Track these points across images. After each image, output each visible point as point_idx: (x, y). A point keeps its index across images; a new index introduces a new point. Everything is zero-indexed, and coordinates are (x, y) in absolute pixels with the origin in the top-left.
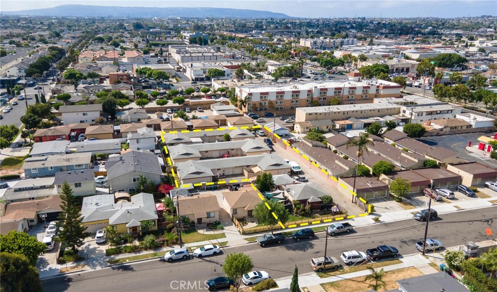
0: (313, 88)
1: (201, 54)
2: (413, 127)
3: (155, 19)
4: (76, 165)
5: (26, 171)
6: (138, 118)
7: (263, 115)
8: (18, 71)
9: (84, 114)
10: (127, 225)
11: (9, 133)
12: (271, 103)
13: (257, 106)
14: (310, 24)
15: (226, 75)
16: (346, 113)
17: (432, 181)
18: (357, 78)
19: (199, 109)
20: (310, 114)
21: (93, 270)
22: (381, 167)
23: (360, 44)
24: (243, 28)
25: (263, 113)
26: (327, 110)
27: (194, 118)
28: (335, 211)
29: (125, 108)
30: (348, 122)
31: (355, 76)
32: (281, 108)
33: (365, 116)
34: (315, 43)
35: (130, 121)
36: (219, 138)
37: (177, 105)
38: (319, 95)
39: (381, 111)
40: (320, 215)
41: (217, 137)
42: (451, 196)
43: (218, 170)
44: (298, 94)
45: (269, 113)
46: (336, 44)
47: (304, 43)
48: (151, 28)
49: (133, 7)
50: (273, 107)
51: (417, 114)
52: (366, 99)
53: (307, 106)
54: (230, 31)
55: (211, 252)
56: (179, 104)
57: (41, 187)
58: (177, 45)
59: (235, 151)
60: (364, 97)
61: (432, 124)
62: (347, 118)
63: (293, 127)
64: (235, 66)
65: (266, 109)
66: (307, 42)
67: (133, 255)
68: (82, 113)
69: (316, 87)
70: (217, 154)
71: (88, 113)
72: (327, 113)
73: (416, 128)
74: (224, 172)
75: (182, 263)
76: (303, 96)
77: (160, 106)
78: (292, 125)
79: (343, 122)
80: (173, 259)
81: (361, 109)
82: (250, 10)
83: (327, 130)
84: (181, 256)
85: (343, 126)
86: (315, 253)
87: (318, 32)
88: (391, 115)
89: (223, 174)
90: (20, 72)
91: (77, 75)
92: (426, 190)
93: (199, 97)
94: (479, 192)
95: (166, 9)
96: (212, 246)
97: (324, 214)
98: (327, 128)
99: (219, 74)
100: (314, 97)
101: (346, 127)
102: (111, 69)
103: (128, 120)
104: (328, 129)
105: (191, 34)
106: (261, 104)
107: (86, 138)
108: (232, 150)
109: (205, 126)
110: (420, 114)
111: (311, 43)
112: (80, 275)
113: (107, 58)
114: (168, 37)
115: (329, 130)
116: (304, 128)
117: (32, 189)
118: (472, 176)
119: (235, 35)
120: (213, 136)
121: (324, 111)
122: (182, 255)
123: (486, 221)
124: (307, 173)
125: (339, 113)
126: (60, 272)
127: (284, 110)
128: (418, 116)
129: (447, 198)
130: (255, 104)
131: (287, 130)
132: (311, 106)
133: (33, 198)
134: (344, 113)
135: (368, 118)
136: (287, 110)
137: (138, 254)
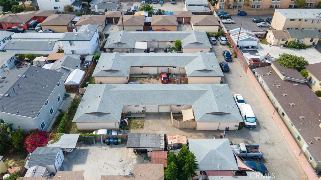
7: (235, 14)
9: (56, 1)
13: (230, 3)
20: (292, 20)
25: (236, 11)
26: (317, 15)
27: (160, 12)
32: (258, 7)
36: (170, 44)
41: (167, 43)
43: (135, 106)
45: (243, 12)
50: (249, 5)
59: (177, 69)
63: (266, 35)
65: (240, 7)
70: (155, 71)
72: (316, 19)
74: (144, 109)
78: (265, 32)
89: (143, 111)
98: (311, 41)
103: (95, 9)
104: (312, 43)
106: (235, 0)
107: (41, 30)
108: (174, 67)
109: (162, 24)
115: (314, 44)
116: (279, 39)
121: (313, 17)
127: (260, 10)
130: (228, 1)
136: (265, 9)
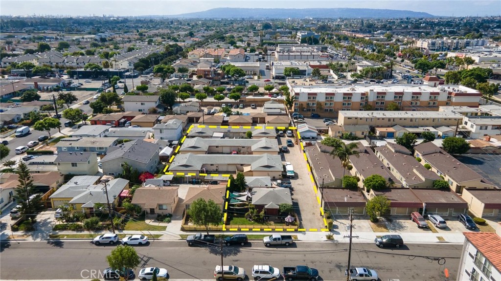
0: (369, 92)
1: (299, 54)
2: (453, 141)
3: (289, 20)
4: (97, 148)
5: (58, 148)
6: (187, 110)
7: (309, 116)
8: (128, 65)
9: (142, 104)
10: (83, 206)
11: (71, 115)
12: (319, 104)
13: (304, 106)
14: (449, 24)
15: (307, 74)
16: (392, 120)
17: (424, 205)
18: (433, 83)
19: (253, 105)
20: (349, 118)
21: (33, 241)
22: (371, 181)
23: (494, 45)
24: (370, 28)
25: (309, 114)
26: (370, 115)
27: (238, 114)
28: (287, 221)
29: (185, 100)
30: (391, 130)
31: (429, 81)
32: (331, 110)
33: (415, 125)
34: (433, 44)
35: (179, 112)
36: (243, 135)
37: (233, 100)
38: (375, 99)
39: (436, 121)
40: (275, 223)
41: (241, 134)
42: (441, 225)
43: (211, 165)
44: (350, 96)
45: (316, 114)
46: (459, 45)
47: (421, 44)
48: (278, 28)
49: (274, 9)
50: (321, 109)
51: (479, 127)
52: (434, 107)
53: (360, 110)
54: (353, 31)
55: (137, 242)
56: (236, 100)
57: (50, 163)
58: (285, 44)
59: (245, 149)
60: (432, 104)
61: (492, 139)
62: (393, 125)
64: (324, 65)
65: (313, 110)
66: (424, 42)
67: (75, 233)
68: (140, 103)
69: (372, 90)
70: (227, 150)
71: (146, 103)
72: (369, 118)
73: (456, 142)
75: (106, 247)
76: (356, 99)
77: (217, 101)
79: (384, 130)
80: (100, 242)
81: (412, 117)
82: (389, 10)
83: (363, 136)
84: (108, 241)
85: (383, 133)
86: (233, 261)
87: (451, 32)
88: (448, 126)
89: (217, 170)
90: (130, 65)
91: (164, 70)
92: (413, 214)
93: (262, 94)
94: (487, 225)
95: (304, 10)
96: (139, 237)
97: (279, 223)
98: (363, 134)
99: (298, 73)
100: (369, 101)
101: (386, 135)
102: (205, 65)
103: (177, 111)
105: (303, 34)
106: (308, 104)
107: (131, 125)
108: (243, 147)
109: (238, 122)
110: (484, 128)
111: (429, 44)
112: (19, 243)
113: (211, 55)
114: (283, 36)
115: (365, 136)
116: (336, 133)
117: (43, 164)
118: (483, 205)
119: (355, 36)
120: (237, 132)
121: (368, 116)
122: (110, 240)
123: (435, 259)
124: (301, 178)
125: (383, 119)
126: (8, 238)
128: (481, 129)
129: (437, 227)
130: (302, 104)
131: (315, 132)
132: (365, 110)
133: (39, 172)
134: (389, 120)
135: (418, 127)
137: (79, 233)
